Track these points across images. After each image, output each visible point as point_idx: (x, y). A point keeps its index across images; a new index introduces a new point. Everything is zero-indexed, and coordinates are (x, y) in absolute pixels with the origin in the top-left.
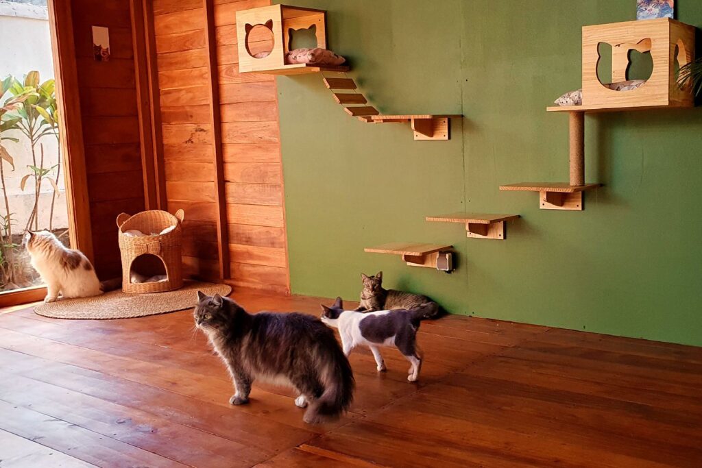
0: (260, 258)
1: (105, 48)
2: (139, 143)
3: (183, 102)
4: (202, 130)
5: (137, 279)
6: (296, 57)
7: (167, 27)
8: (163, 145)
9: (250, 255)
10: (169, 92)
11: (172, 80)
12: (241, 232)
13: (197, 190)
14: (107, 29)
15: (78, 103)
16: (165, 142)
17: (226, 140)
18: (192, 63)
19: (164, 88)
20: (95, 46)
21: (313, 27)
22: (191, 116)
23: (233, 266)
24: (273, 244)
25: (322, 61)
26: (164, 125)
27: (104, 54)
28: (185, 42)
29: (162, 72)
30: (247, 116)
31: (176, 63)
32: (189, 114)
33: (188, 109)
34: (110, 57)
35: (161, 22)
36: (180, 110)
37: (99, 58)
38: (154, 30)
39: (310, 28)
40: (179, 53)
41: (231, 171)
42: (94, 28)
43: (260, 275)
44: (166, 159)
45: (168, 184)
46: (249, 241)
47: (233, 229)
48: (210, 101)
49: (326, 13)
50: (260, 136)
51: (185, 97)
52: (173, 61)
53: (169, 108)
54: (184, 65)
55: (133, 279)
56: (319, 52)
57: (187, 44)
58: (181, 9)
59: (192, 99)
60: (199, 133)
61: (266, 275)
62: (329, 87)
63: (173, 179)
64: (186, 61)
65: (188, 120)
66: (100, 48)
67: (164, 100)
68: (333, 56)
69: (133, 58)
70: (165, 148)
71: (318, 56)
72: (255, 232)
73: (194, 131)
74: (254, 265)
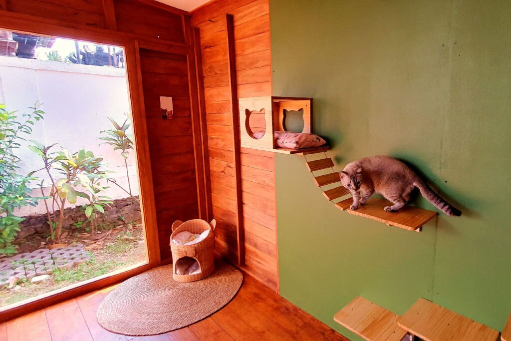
0: (262, 259)
1: (170, 110)
2: (195, 170)
3: (219, 146)
4: (230, 167)
5: (180, 271)
6: (283, 142)
7: (211, 96)
8: (210, 170)
9: (257, 255)
10: (212, 139)
11: (214, 131)
12: (251, 238)
13: (228, 203)
14: (171, 98)
15: (147, 148)
16: (211, 168)
17: (244, 177)
18: (224, 123)
19: (210, 135)
20: (162, 110)
21: (301, 110)
22: (224, 157)
23: (247, 257)
24: (270, 253)
25: (305, 146)
26: (211, 159)
27: (168, 114)
28: (221, 108)
29: (209, 124)
30: (256, 164)
31: (216, 121)
32: (223, 154)
33: (223, 151)
34: (174, 116)
35: (208, 93)
36: (218, 151)
37: (165, 117)
38: (204, 97)
39: (299, 110)
40: (217, 114)
41: (246, 198)
42: (161, 97)
43: (262, 270)
44: (211, 179)
45: (213, 194)
46: (255, 245)
47: (247, 235)
48: (233, 149)
49: (312, 100)
50: (264, 180)
51: (221, 144)
52: (215, 119)
53: (212, 148)
54: (220, 123)
55: (178, 272)
56: (304, 138)
57: (222, 109)
58: (219, 86)
59: (225, 145)
60: (228, 168)
61: (266, 271)
62: (310, 170)
63: (215, 192)
64: (221, 120)
65: (222, 158)
66: (165, 111)
67: (210, 143)
68: (315, 139)
69: (190, 115)
70: (211, 172)
71: (302, 143)
72: (260, 241)
73: (226, 166)
74: (259, 263)
